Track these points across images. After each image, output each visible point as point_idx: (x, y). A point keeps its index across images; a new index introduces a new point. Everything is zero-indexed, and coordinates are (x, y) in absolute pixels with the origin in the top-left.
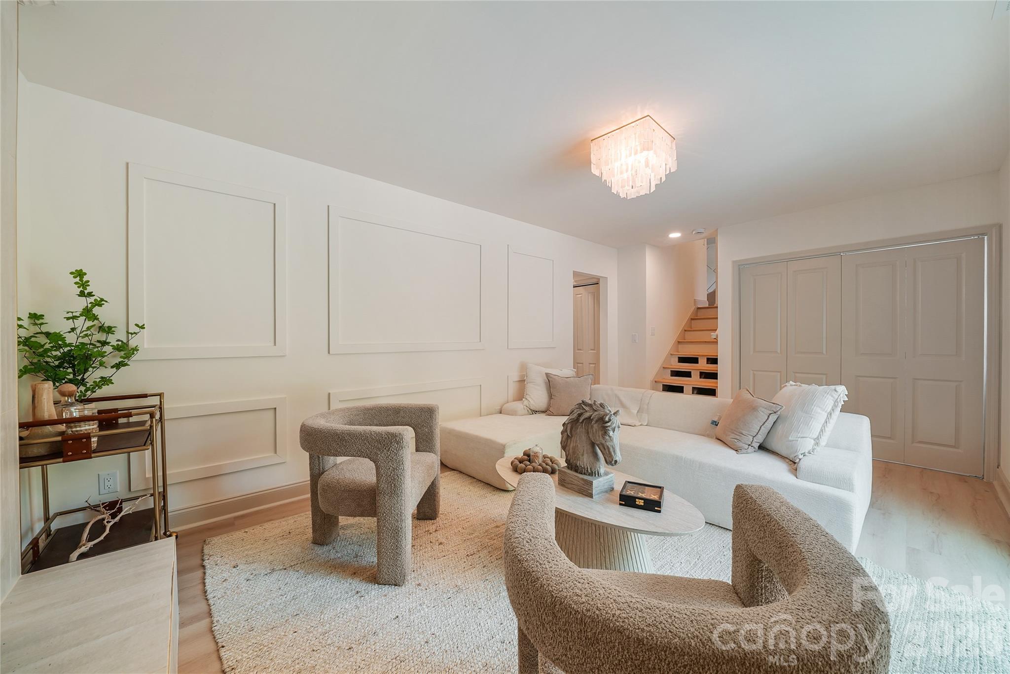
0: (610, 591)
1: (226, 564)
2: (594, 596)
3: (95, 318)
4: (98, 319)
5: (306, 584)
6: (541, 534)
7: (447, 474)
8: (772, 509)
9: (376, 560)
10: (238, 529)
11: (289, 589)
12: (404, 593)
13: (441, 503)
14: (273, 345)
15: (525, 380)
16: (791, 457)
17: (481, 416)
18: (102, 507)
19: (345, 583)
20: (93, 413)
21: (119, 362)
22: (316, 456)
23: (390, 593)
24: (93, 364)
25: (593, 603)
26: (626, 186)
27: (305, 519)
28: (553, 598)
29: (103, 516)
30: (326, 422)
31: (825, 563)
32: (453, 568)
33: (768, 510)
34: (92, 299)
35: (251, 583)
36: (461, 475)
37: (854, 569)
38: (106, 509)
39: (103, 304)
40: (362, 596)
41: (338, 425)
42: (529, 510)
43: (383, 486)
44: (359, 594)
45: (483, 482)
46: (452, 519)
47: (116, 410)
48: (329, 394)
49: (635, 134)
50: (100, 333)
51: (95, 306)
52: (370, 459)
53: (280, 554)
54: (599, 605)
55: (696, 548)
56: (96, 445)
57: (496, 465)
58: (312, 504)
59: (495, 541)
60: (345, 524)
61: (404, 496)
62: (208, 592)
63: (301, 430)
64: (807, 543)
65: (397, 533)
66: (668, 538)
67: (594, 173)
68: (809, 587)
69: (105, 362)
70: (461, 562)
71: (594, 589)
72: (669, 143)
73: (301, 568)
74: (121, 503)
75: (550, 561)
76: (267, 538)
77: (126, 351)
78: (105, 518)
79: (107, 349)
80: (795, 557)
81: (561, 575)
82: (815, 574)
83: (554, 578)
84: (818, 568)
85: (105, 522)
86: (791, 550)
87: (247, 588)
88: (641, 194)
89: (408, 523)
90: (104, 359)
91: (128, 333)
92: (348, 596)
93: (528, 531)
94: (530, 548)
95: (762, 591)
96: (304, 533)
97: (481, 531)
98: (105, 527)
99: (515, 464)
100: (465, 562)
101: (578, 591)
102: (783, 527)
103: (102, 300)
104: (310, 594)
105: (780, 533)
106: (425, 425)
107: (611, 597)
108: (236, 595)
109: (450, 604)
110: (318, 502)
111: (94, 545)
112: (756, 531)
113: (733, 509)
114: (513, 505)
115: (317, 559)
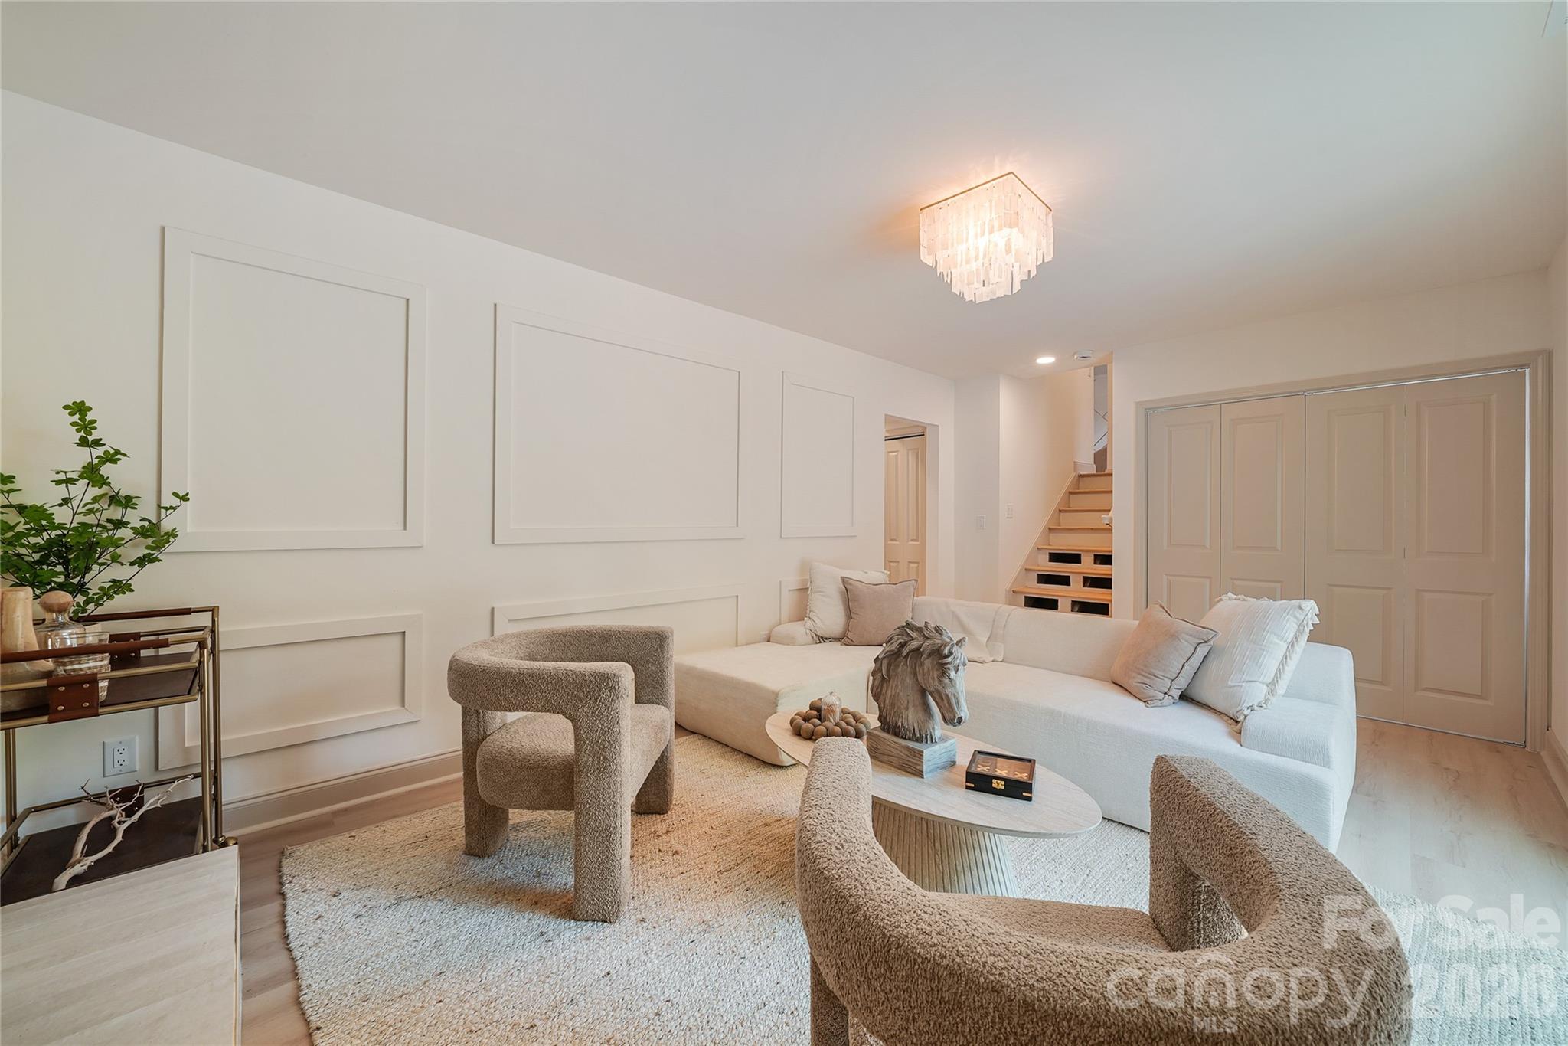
0: (976, 925)
1: (320, 890)
2: (952, 935)
3: (104, 482)
4: (108, 484)
5: (455, 922)
6: (858, 835)
7: (682, 739)
8: (1216, 795)
9: (571, 880)
10: (340, 832)
11: (427, 929)
12: (619, 934)
13: (675, 787)
14: (402, 528)
15: (808, 588)
16: (1232, 713)
17: (737, 646)
18: (109, 796)
19: (521, 919)
20: (100, 641)
21: (144, 556)
22: (473, 711)
23: (596, 934)
24: (99, 558)
25: (950, 945)
26: (975, 282)
27: (453, 815)
28: (885, 938)
29: (111, 813)
30: (491, 655)
31: (1306, 880)
32: (697, 892)
33: (1209, 796)
34: (100, 451)
35: (363, 921)
36: (706, 742)
37: (1351, 889)
38: (116, 801)
39: (120, 459)
40: (550, 940)
41: (508, 659)
42: (836, 797)
43: (586, 759)
44: (544, 936)
45: (742, 753)
46: (693, 813)
47: (136, 636)
48: (493, 609)
49: (991, 201)
50: (111, 507)
51: (105, 463)
52: (565, 715)
53: (412, 873)
54: (960, 948)
55: (1084, 857)
56: (106, 693)
57: (766, 725)
58: (465, 789)
59: (764, 848)
60: (518, 821)
61: (620, 775)
62: (291, 936)
63: (450, 669)
64: (1275, 848)
65: (607, 837)
66: (1040, 842)
67: (923, 261)
68: (1283, 916)
69: (120, 556)
70: (709, 882)
71: (950, 923)
72: (1043, 217)
73: (447, 896)
74: (142, 792)
75: (877, 878)
76: (388, 847)
77: (155, 536)
78: (116, 816)
79: (125, 533)
80: (1257, 871)
81: (895, 901)
82: (1291, 897)
83: (885, 906)
84: (1295, 888)
85: (115, 822)
86: (1249, 858)
87: (358, 930)
88: (998, 296)
89: (626, 818)
90: (119, 551)
91: (159, 507)
92: (527, 941)
93: (837, 830)
94: (843, 858)
95: (1199, 924)
96: (451, 838)
97: (741, 833)
98: (114, 831)
99: (797, 724)
100: (716, 883)
101: (924, 926)
102: (1235, 824)
103: (117, 452)
104: (462, 938)
105: (1231, 833)
106: (651, 660)
107: (978, 935)
108: (339, 942)
109: (694, 950)
110: (476, 786)
111: (95, 862)
112: (1192, 828)
113: (1152, 794)
114: (807, 789)
115: (474, 880)
